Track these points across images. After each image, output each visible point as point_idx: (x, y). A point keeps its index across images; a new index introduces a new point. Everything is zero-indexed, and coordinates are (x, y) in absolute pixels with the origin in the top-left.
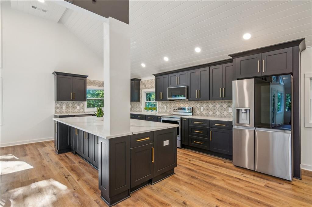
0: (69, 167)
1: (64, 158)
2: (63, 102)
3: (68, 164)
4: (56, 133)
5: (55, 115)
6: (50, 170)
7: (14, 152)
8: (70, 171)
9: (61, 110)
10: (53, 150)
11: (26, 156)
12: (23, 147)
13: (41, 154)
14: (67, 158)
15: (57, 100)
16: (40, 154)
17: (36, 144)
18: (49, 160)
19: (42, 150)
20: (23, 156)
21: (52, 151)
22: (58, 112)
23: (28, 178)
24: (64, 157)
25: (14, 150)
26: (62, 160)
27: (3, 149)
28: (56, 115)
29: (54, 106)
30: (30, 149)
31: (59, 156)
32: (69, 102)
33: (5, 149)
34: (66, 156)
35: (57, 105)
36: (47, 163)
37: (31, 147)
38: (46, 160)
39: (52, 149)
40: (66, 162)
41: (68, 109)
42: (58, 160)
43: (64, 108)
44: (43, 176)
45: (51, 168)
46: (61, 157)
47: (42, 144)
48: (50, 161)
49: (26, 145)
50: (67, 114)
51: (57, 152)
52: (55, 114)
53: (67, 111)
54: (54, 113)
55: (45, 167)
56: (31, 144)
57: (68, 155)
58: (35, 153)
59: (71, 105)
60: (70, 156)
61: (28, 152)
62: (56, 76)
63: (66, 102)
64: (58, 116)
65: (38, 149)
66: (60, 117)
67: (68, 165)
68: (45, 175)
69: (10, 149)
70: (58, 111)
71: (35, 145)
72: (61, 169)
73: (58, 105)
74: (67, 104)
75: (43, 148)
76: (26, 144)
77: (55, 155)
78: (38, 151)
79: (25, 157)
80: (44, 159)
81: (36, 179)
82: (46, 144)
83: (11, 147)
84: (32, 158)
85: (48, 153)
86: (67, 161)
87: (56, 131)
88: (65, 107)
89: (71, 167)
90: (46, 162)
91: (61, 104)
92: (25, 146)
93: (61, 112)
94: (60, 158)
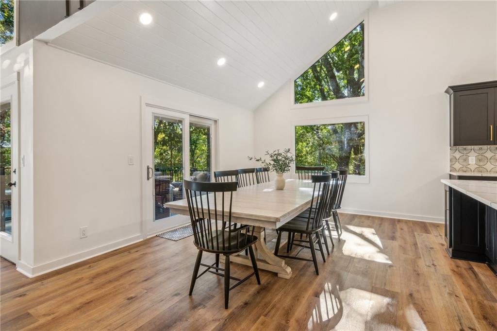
0: (476, 304)
1: (464, 272)
2: (469, 147)
3: (476, 295)
4: (448, 212)
5: (450, 175)
6: (427, 288)
7: (380, 227)
8: (478, 318)
9: (465, 164)
10: (443, 245)
11: (393, 240)
12: (394, 222)
13: (419, 245)
14: (473, 276)
15: (455, 145)
16: (415, 244)
17: (415, 223)
18: (430, 264)
19: (422, 238)
20: (389, 239)
21: (441, 246)
22: (457, 170)
23: (385, 284)
24: (465, 269)
25: (380, 224)
26: (460, 275)
27: (368, 220)
28: (452, 175)
29: (449, 155)
30: (402, 229)
31: (453, 263)
32: (485, 147)
33: (370, 219)
34: (471, 269)
35: (454, 155)
36: (425, 269)
37: (405, 227)
38: (425, 261)
39: (441, 242)
40: (469, 286)
41: (481, 164)
42: (450, 273)
43: (472, 160)
44: (411, 295)
45: (431, 283)
46: (458, 267)
47: (425, 227)
48: (432, 266)
49: (399, 221)
50: (479, 175)
51: (449, 251)
52: (452, 173)
53: (480, 166)
54: (449, 170)
55: (418, 274)
56: (407, 222)
57: (476, 269)
58: (409, 238)
59: (489, 154)
60: (483, 274)
61: (398, 234)
62: (452, 95)
63: (476, 147)
64: (456, 176)
65: (415, 233)
66: (461, 178)
67: (474, 298)
68: (415, 295)
69: (376, 221)
70: (457, 166)
71: (411, 225)
72: (453, 299)
73: (457, 155)
74: (481, 152)
75: (425, 235)
76: (399, 219)
77: (445, 256)
78: (414, 236)
79: (391, 241)
80: (420, 258)
81: (397, 293)
82: (430, 229)
83: (379, 218)
84: (401, 246)
85: (431, 248)
86: (473, 284)
87: (448, 208)
88: (474, 158)
89: (482, 306)
90: (423, 264)
91: (465, 152)
92: (396, 223)
93: (465, 169)
94: (456, 269)
